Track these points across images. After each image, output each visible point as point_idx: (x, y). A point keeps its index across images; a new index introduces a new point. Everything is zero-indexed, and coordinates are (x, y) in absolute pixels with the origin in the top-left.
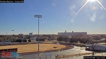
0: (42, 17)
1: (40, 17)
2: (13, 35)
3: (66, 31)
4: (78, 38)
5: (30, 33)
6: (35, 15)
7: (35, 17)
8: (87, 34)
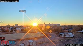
0: (25, 12)
1: (24, 12)
2: (2, 26)
3: (44, 23)
4: (54, 28)
5: (16, 25)
6: (20, 10)
7: (20, 12)
8: (61, 25)
